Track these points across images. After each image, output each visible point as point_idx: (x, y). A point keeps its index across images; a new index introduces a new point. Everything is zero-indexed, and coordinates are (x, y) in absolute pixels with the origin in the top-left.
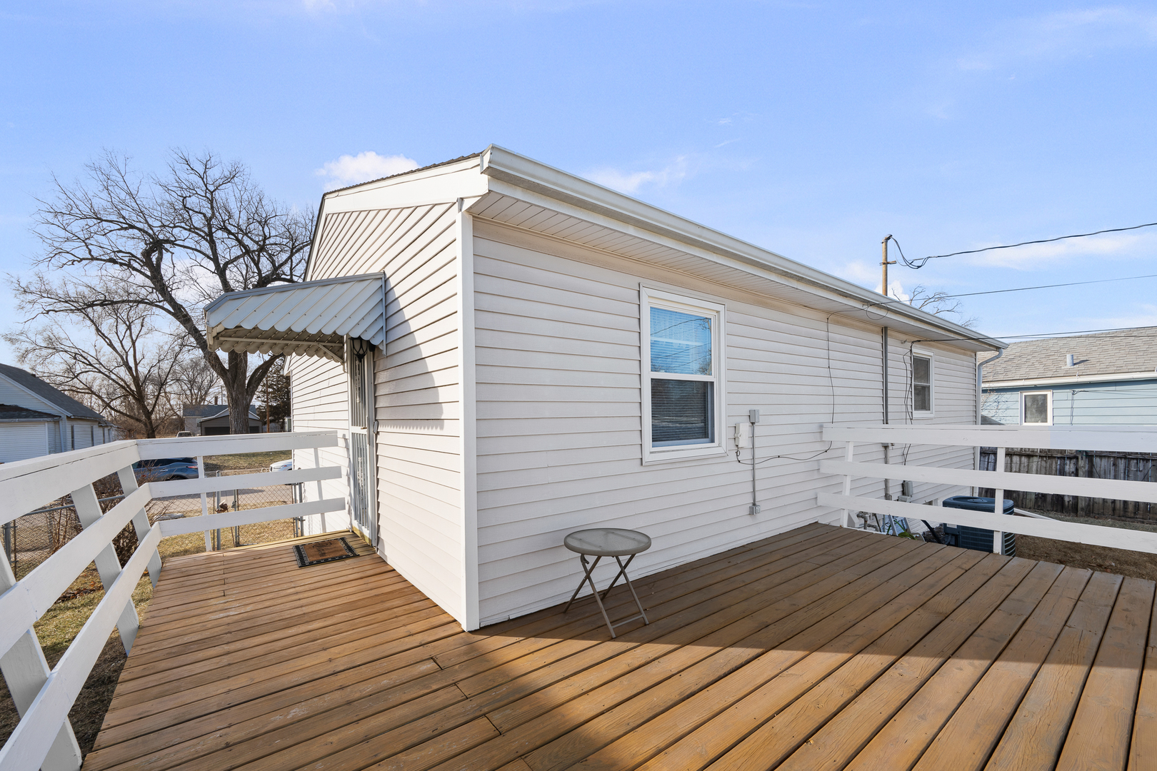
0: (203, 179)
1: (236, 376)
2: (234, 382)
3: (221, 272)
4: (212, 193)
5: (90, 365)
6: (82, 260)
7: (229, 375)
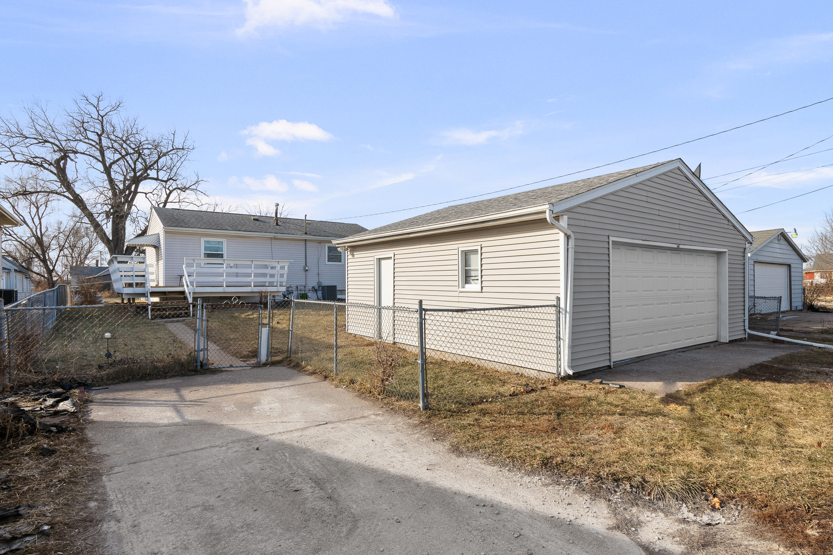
0: (96, 108)
1: (117, 245)
2: (115, 249)
3: (107, 170)
4: (102, 117)
5: (10, 235)
6: (8, 162)
7: (112, 244)
